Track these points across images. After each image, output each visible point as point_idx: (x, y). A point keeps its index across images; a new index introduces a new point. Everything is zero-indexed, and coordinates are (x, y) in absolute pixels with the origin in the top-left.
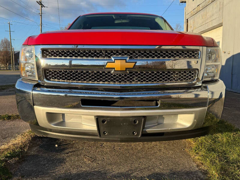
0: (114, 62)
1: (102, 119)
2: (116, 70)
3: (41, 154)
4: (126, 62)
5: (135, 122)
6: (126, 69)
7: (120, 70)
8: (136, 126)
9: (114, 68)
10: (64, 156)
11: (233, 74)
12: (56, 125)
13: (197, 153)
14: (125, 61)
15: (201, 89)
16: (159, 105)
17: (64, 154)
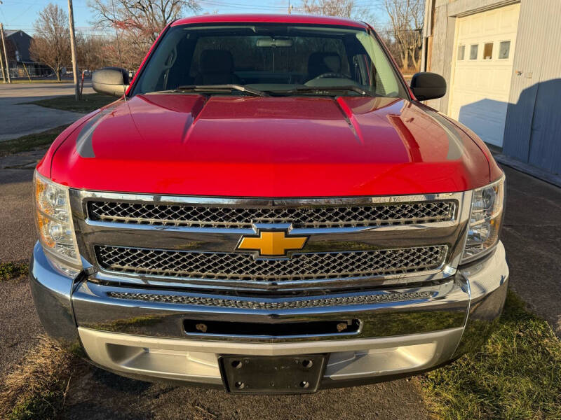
0: (259, 237)
1: (231, 360)
2: (264, 253)
3: (99, 399)
4: (287, 236)
5: (306, 363)
6: (286, 251)
7: (272, 254)
8: (308, 371)
9: (259, 250)
10: (149, 406)
11: (535, 127)
12: (129, 365)
13: (437, 394)
14: (283, 233)
15: (454, 282)
16: (359, 331)
17: (150, 398)
